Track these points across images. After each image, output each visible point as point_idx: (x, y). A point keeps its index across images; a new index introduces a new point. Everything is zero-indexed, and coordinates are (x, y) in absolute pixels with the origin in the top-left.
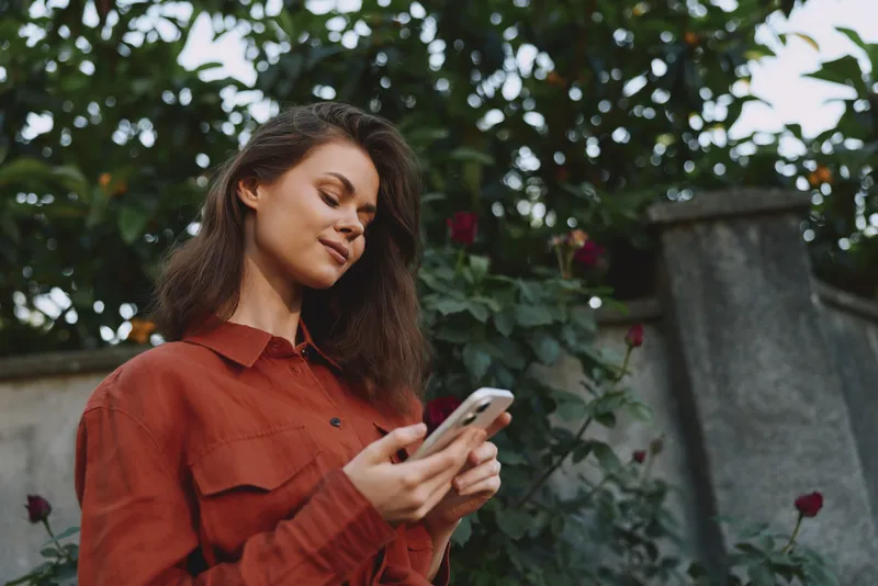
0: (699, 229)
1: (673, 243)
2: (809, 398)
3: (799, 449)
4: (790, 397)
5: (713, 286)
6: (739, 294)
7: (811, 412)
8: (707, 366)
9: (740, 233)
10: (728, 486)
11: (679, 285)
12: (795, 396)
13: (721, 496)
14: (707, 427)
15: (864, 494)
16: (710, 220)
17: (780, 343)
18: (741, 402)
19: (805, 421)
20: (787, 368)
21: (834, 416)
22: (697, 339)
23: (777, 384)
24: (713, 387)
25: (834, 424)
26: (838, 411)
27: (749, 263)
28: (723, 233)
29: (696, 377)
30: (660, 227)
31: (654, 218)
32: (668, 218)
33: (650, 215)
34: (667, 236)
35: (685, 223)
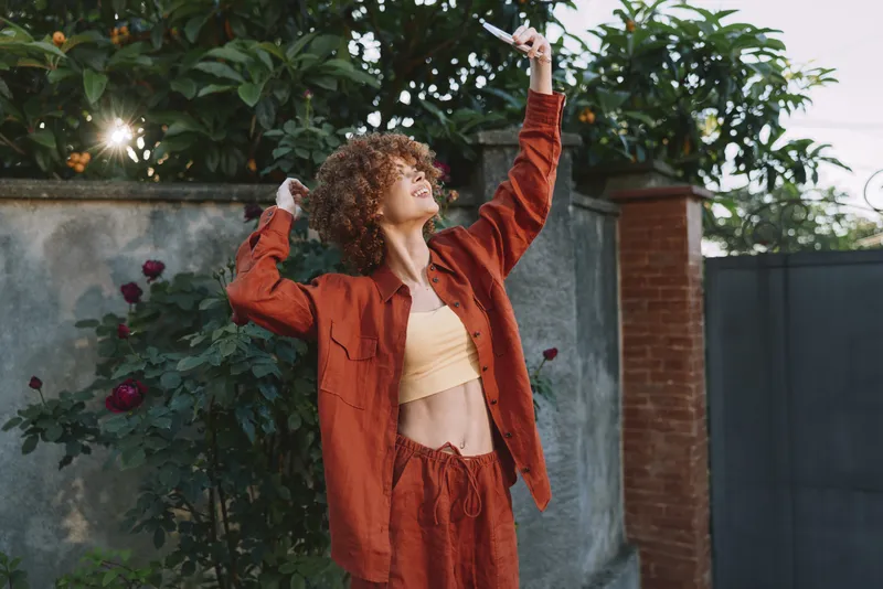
1: (489, 158)
2: (555, 272)
3: (544, 302)
4: (544, 270)
7: (555, 280)
12: (548, 269)
15: (575, 333)
19: (550, 287)
20: (546, 252)
21: (568, 284)
23: (537, 261)
25: (566, 290)
26: (570, 281)
30: (483, 146)
31: (481, 141)
32: (490, 142)
33: (477, 138)
34: (487, 154)
35: (500, 147)
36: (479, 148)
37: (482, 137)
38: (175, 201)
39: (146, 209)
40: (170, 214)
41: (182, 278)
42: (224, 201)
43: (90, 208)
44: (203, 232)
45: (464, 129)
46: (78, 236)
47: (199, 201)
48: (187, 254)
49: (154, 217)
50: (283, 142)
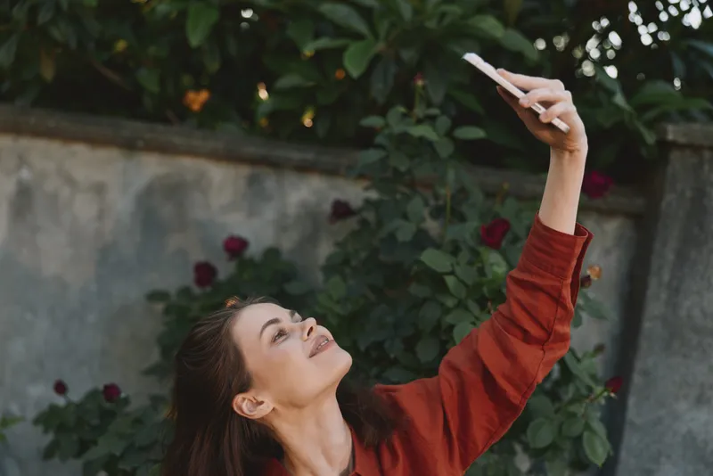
0: (707, 154)
1: (677, 161)
5: (699, 209)
8: (666, 277)
10: (646, 373)
13: (637, 379)
14: (647, 325)
18: (683, 313)
22: (666, 252)
24: (664, 296)
29: (653, 283)
30: (674, 145)
31: (670, 137)
32: (682, 140)
33: (665, 132)
34: (675, 156)
35: (696, 149)
36: (665, 146)
37: (673, 132)
38: (276, 165)
39: (245, 171)
40: (270, 181)
41: (272, 253)
42: (331, 172)
43: (187, 163)
44: (304, 205)
45: (650, 115)
47: (304, 169)
48: (282, 226)
49: (253, 181)
50: (379, 139)
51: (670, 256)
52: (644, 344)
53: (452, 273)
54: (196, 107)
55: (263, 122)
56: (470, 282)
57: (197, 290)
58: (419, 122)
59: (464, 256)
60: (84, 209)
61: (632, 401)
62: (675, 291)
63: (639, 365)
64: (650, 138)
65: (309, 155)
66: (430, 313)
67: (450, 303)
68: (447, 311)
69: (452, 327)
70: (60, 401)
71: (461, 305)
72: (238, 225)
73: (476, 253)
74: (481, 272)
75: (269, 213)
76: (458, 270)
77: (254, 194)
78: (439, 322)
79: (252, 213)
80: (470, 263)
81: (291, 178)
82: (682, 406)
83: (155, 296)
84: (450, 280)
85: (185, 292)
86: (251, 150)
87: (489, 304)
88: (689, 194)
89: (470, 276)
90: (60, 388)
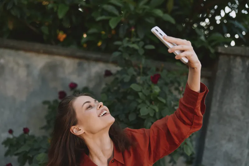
0: (232, 57)
1: (222, 59)
2: (243, 114)
3: (235, 127)
4: (238, 113)
5: (229, 75)
6: (236, 80)
7: (242, 118)
8: (218, 98)
9: (244, 61)
10: (211, 131)
11: (219, 72)
13: (208, 133)
14: (212, 114)
16: (236, 56)
17: (241, 97)
18: (224, 110)
19: (239, 120)
20: (240, 104)
22: (218, 90)
23: (236, 108)
24: (217, 104)
27: (243, 71)
28: (239, 60)
29: (214, 100)
30: (220, 54)
32: (223, 52)
33: (218, 49)
34: (221, 57)
35: (228, 55)
36: (218, 54)
37: (220, 50)
38: (88, 59)
39: (77, 61)
40: (86, 64)
43: (58, 58)
44: (97, 73)
45: (213, 44)
46: (52, 68)
48: (89, 80)
49: (80, 64)
50: (120, 49)
51: (219, 91)
52: (211, 121)
53: (141, 91)
54: (62, 39)
55: (85, 45)
56: (147, 95)
57: (60, 101)
58: (133, 43)
59: (146, 86)
60: (22, 73)
61: (207, 140)
62: (221, 103)
63: (209, 128)
64: (212, 51)
65: (99, 56)
66: (134, 105)
67: (140, 101)
68: (139, 104)
69: (140, 109)
70: (11, 136)
71: (144, 102)
72: (74, 79)
73: (150, 86)
74: (151, 92)
75: (85, 75)
76: (143, 91)
77: (80, 69)
78: (136, 108)
79: (79, 75)
80: (147, 89)
81: (93, 64)
82: (224, 142)
83: (45, 103)
84: (140, 94)
85: (55, 101)
86: (79, 54)
87: (153, 102)
88: (226, 70)
89: (147, 92)
90: (11, 132)
